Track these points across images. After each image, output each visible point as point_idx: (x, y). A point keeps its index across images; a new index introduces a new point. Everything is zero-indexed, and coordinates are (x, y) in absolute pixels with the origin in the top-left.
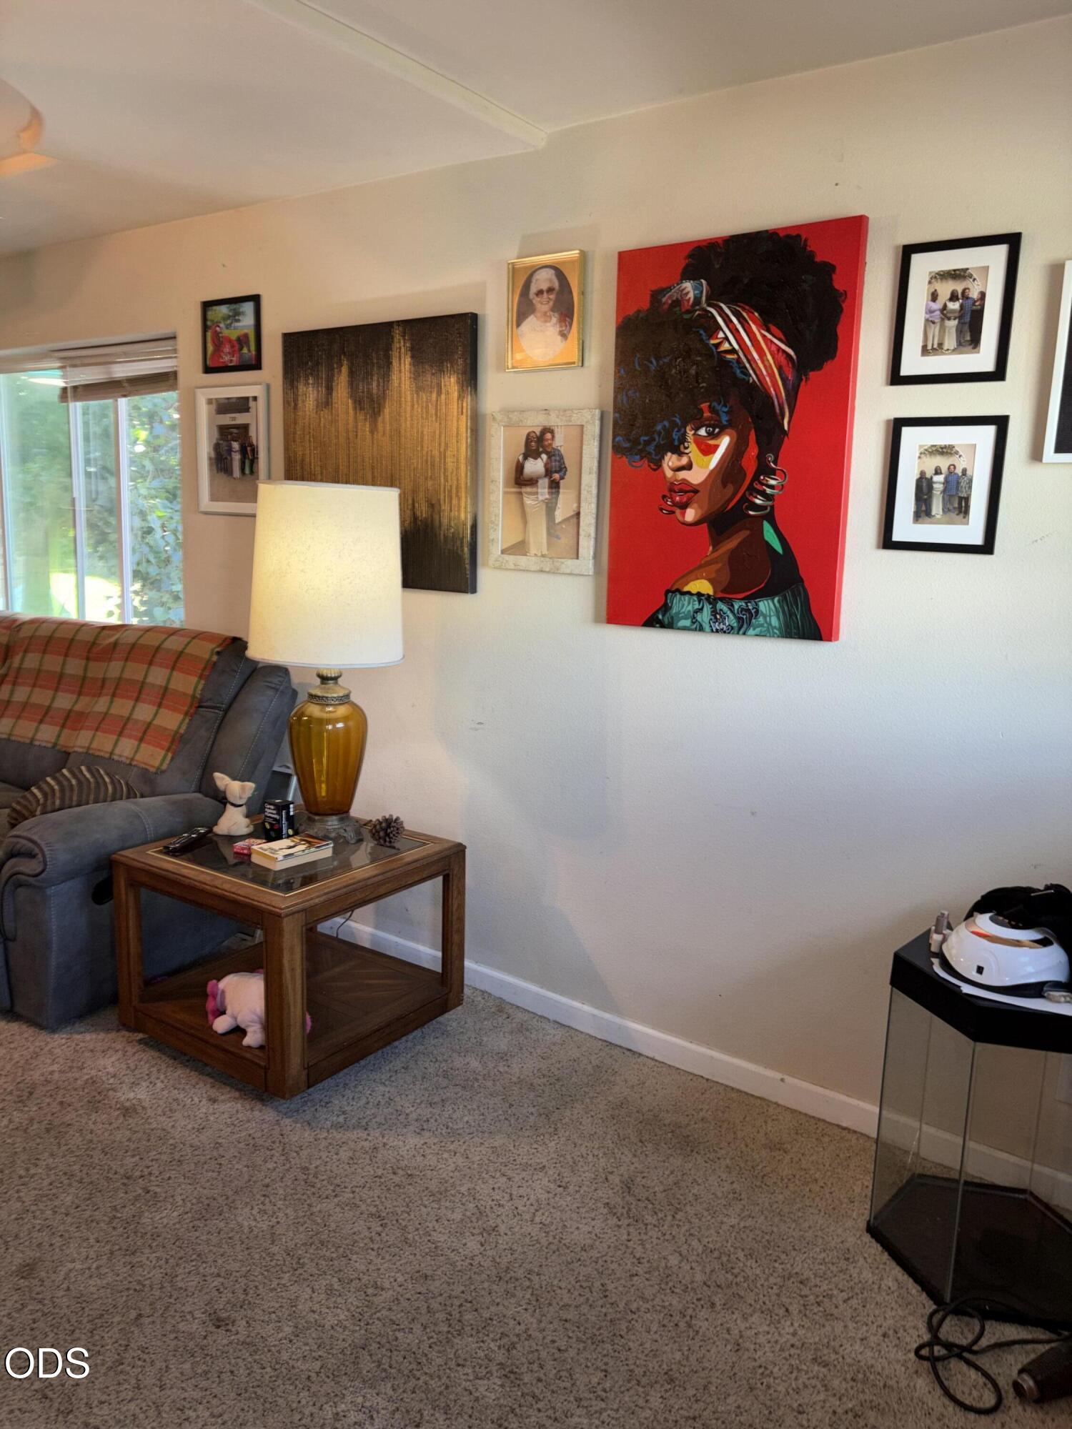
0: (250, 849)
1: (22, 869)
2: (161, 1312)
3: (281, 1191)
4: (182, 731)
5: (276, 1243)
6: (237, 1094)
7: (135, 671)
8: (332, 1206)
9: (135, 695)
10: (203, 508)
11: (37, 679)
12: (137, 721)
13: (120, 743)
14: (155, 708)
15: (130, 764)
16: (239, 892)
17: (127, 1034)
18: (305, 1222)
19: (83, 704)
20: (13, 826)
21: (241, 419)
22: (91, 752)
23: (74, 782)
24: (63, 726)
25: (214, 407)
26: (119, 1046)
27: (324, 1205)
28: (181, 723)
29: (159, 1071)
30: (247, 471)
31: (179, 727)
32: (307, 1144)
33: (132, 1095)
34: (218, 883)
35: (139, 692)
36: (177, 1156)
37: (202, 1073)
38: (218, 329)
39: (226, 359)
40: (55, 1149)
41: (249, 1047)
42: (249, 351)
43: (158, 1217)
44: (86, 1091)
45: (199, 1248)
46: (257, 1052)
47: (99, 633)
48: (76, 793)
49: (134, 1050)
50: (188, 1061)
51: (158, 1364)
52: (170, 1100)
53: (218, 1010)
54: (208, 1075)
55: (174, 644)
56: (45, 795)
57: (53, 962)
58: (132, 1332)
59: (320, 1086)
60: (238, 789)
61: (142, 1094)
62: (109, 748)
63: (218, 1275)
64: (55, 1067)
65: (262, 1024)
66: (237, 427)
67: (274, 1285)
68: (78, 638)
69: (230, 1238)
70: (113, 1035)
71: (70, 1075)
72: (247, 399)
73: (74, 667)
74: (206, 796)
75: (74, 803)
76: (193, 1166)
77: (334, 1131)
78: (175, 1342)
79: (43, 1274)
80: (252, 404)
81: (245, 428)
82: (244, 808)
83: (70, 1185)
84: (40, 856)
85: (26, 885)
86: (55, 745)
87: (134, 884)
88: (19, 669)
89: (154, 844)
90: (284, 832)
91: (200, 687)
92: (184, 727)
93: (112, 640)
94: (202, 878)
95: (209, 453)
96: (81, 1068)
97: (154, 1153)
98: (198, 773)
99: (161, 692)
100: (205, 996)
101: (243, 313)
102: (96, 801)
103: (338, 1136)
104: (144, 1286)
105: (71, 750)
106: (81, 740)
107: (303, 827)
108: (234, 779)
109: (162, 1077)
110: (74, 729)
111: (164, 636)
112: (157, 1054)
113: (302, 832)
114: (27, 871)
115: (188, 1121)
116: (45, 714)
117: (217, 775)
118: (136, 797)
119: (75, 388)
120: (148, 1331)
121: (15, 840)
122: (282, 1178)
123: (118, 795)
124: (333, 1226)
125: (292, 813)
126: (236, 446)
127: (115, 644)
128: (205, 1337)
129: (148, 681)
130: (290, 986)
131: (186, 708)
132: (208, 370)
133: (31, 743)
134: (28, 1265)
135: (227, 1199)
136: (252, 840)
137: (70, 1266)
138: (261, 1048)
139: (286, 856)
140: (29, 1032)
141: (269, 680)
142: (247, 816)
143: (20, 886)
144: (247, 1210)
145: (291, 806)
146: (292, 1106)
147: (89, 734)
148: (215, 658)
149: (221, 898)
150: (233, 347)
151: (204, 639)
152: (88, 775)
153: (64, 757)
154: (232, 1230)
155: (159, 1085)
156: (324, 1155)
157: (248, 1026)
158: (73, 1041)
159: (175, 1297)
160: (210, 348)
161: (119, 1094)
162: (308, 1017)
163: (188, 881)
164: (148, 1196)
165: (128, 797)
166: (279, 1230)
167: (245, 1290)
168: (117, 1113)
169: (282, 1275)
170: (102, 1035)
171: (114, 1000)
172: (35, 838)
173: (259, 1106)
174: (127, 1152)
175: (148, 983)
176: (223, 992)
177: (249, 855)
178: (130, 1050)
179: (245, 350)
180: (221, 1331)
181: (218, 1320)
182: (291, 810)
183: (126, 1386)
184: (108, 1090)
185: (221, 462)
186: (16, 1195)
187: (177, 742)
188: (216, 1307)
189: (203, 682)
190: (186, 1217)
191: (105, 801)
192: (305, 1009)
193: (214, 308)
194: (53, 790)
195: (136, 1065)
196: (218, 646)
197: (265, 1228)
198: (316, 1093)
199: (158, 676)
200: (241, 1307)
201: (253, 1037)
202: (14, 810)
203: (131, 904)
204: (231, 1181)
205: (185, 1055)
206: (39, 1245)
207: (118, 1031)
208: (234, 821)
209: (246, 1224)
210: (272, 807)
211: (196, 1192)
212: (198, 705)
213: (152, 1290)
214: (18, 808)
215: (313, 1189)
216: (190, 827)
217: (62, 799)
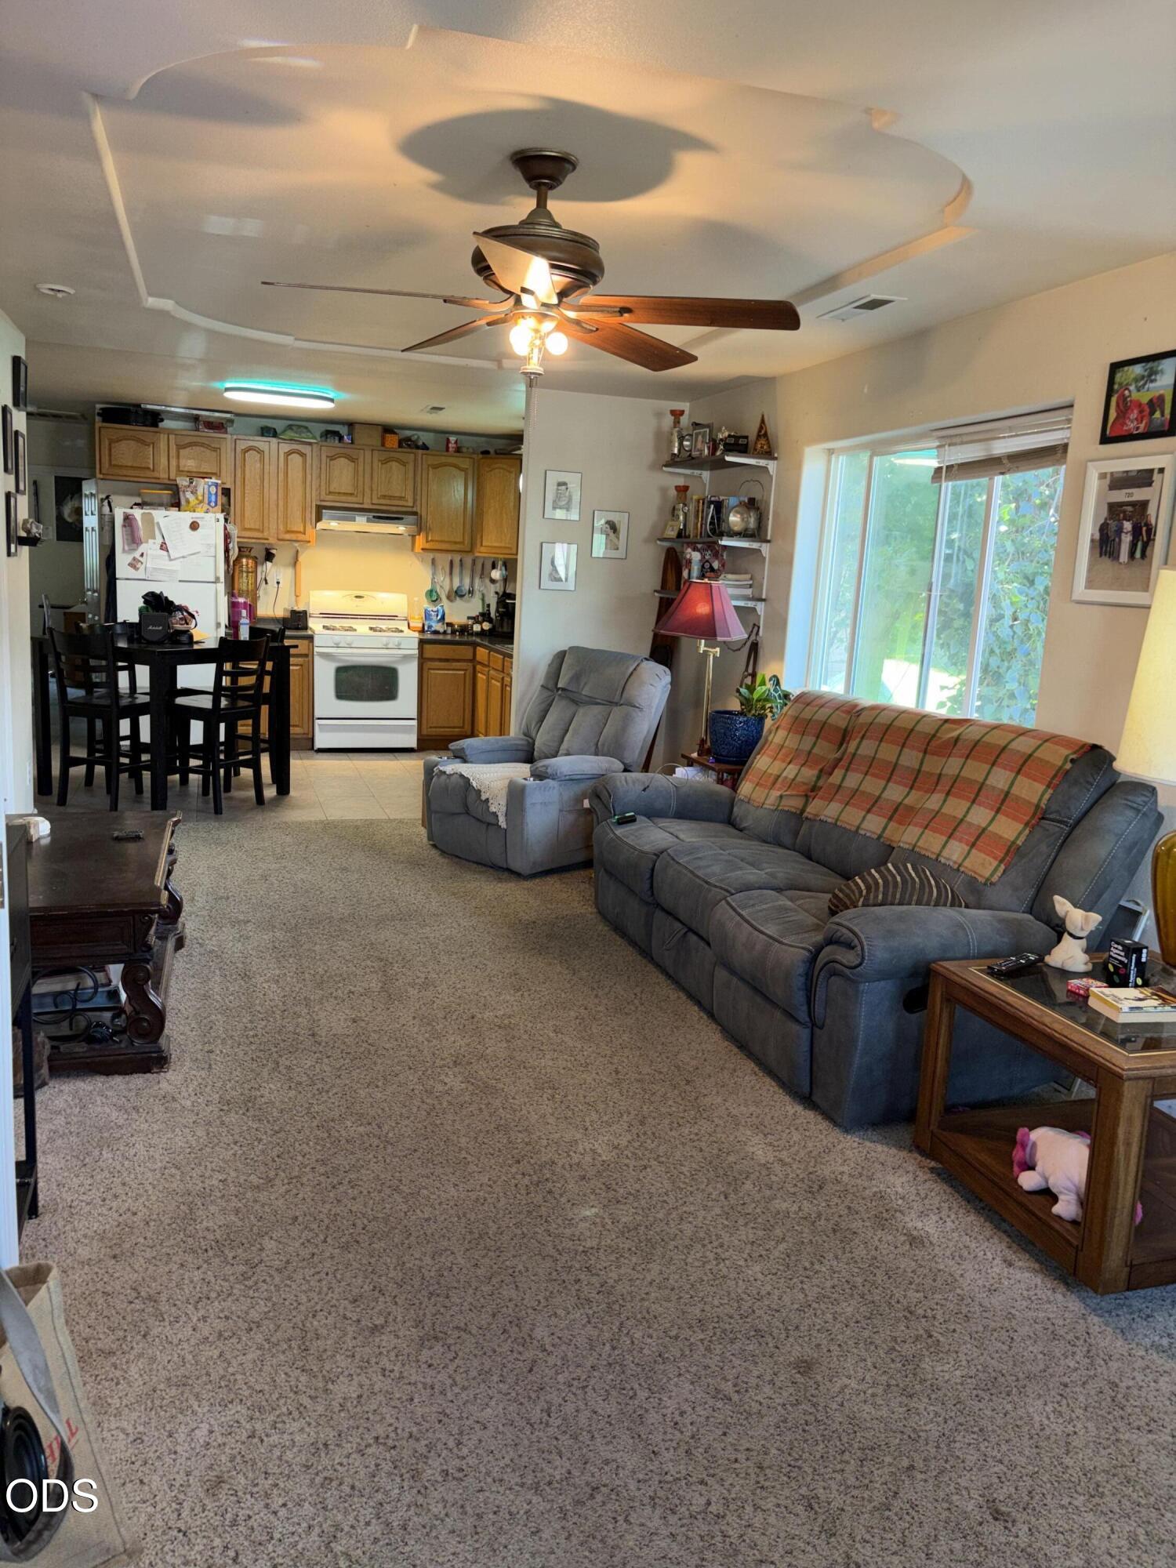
0: (1088, 990)
1: (839, 957)
2: (935, 1473)
3: (1082, 1398)
4: (1019, 842)
5: (1071, 1455)
6: (1037, 1266)
7: (974, 771)
8: (1143, 1441)
9: (973, 796)
10: (1075, 597)
11: (871, 766)
12: (970, 824)
13: (949, 846)
14: (993, 813)
15: (958, 870)
16: (1072, 1037)
17: (919, 1158)
18: (1109, 1447)
19: (913, 799)
20: (833, 913)
21: (1138, 494)
22: (917, 849)
23: (899, 878)
24: (891, 819)
25: (1108, 481)
26: (911, 1168)
27: (1135, 1436)
28: (1020, 834)
29: (950, 1209)
30: (1138, 554)
31: (1017, 838)
32: (1118, 1356)
33: (919, 1225)
34: (1047, 1020)
35: (977, 793)
36: (964, 1310)
37: (997, 1227)
38: (1127, 392)
39: (1131, 426)
40: (840, 1253)
41: (1059, 1217)
42: (1163, 414)
43: (940, 1369)
44: (874, 1203)
45: (983, 1423)
46: (1069, 1227)
47: (941, 726)
48: (899, 890)
49: (925, 1177)
50: (983, 1209)
51: (927, 1529)
52: (960, 1245)
53: (1025, 1163)
54: (1005, 1232)
55: (1023, 745)
56: (868, 888)
57: (857, 1060)
58: (903, 1481)
59: (1142, 1292)
60: (1081, 920)
61: (929, 1226)
62: (936, 849)
63: (1001, 1462)
64: (845, 1169)
65: (1078, 1195)
66: (1133, 504)
67: (1065, 1501)
68: (918, 728)
69: (1017, 1426)
70: (904, 1154)
71: (859, 1181)
72: (1151, 471)
73: (910, 758)
74: (1037, 918)
75: (897, 901)
76: (981, 1329)
77: (1155, 1354)
78: (947, 1513)
79: (819, 1378)
80: (1156, 476)
81: (1143, 505)
82: (1084, 941)
83: (852, 1295)
84: (859, 948)
85: (839, 975)
86: (880, 837)
87: (949, 999)
88: (854, 755)
89: (978, 961)
90: (1132, 979)
91: (1047, 796)
92: (1022, 838)
93: (955, 734)
94: (1029, 1010)
95: (1092, 535)
96: (871, 1179)
97: (940, 1297)
98: (1032, 892)
99: (1002, 796)
100: (1013, 1142)
101: (1162, 372)
102: (919, 903)
103: (1160, 1362)
104: (919, 1437)
105: (895, 845)
106: (907, 836)
107: (1156, 979)
108: (1075, 906)
109: (953, 1216)
110: (900, 823)
111: (1013, 736)
112: (949, 1190)
113: (1155, 984)
114: (845, 961)
115: (978, 1276)
116: (874, 804)
117: (1057, 898)
118: (960, 906)
119: (949, 468)
120: (920, 1486)
121: (836, 927)
122: (1084, 1383)
123: (942, 900)
124: (1143, 1466)
125: (1144, 960)
126: (1128, 526)
127: (957, 740)
128: (981, 1524)
129: (988, 782)
130: (1122, 1164)
131: (1027, 818)
132: (1105, 440)
133: (857, 831)
134: (806, 1361)
135: (1017, 1380)
136: (1091, 981)
137: (846, 1381)
138: (1074, 1222)
139: (1132, 1009)
140: (824, 1125)
141: (1130, 797)
142: (1087, 951)
143: (835, 974)
144: (1040, 1402)
145: (1145, 951)
146: (1103, 1304)
147: (917, 831)
148: (1068, 766)
149: (1050, 1038)
150: (1141, 412)
151: (1056, 743)
152: (913, 875)
153: (888, 850)
154: (1021, 1418)
155: (949, 1224)
156: (1139, 1377)
157: (1061, 1193)
158: (865, 1147)
159: (951, 1463)
160: (1113, 414)
161: (907, 1219)
162: (1139, 1207)
163: (1013, 1010)
164: (929, 1341)
165: (952, 905)
166: (1076, 1442)
167: (1030, 1493)
168: (903, 1238)
169: (1075, 1495)
170: (893, 1151)
171: (910, 1117)
172: (856, 929)
173: (1062, 1289)
174: (911, 1283)
175: (949, 1109)
176: (1034, 1145)
177: (1086, 997)
178: (922, 1176)
179: (1157, 415)
180: (1000, 1525)
181: (997, 1511)
182: (1144, 955)
183: (890, 1535)
184: (896, 1211)
185: (1106, 544)
186: (800, 1285)
187: (1012, 854)
188: (995, 1495)
189: (1050, 791)
190: (969, 1381)
191: (928, 904)
192: (1137, 1196)
193: (1126, 368)
194: (877, 883)
195: (927, 1195)
196: (1075, 753)
197: (1059, 1431)
198: (1136, 1299)
199: (1000, 779)
200: (1025, 1509)
201: (1066, 1207)
202: (835, 896)
203: (945, 1020)
204: (1022, 1363)
205: (981, 1200)
206: (818, 1346)
207: (910, 1151)
208: (1070, 955)
209: (1037, 1418)
210: (1120, 948)
211: (982, 1359)
212: (1041, 816)
213: (927, 1444)
214: (841, 895)
215: (1121, 1412)
216: (1018, 951)
217: (885, 894)
